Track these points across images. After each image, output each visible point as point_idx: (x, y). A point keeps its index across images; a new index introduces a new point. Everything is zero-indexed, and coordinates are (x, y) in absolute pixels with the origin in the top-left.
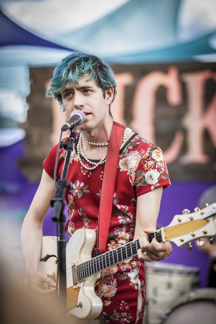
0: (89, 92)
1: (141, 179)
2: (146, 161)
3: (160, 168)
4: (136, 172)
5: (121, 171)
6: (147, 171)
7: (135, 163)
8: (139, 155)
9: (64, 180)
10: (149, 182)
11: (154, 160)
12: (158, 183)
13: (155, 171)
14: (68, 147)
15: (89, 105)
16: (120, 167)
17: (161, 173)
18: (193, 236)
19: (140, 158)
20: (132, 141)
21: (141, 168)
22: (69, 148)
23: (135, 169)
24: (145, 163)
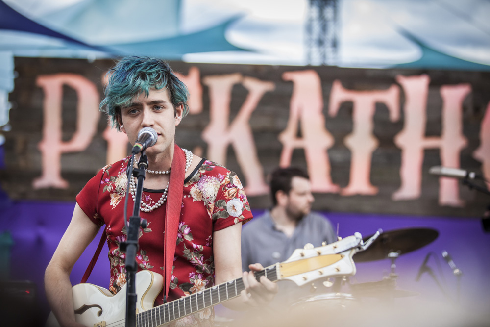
0: (161, 109)
1: (222, 210)
2: (227, 188)
3: (243, 197)
4: (215, 201)
5: (194, 201)
6: (229, 200)
7: (213, 190)
8: (217, 181)
9: (136, 217)
10: (231, 213)
11: (236, 187)
12: (242, 214)
13: (238, 201)
14: (139, 174)
15: (159, 124)
16: (193, 196)
17: (244, 202)
18: (321, 273)
19: (219, 185)
20: (203, 165)
21: (221, 196)
22: (141, 175)
23: (214, 198)
24: (226, 190)
